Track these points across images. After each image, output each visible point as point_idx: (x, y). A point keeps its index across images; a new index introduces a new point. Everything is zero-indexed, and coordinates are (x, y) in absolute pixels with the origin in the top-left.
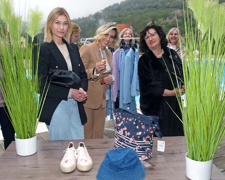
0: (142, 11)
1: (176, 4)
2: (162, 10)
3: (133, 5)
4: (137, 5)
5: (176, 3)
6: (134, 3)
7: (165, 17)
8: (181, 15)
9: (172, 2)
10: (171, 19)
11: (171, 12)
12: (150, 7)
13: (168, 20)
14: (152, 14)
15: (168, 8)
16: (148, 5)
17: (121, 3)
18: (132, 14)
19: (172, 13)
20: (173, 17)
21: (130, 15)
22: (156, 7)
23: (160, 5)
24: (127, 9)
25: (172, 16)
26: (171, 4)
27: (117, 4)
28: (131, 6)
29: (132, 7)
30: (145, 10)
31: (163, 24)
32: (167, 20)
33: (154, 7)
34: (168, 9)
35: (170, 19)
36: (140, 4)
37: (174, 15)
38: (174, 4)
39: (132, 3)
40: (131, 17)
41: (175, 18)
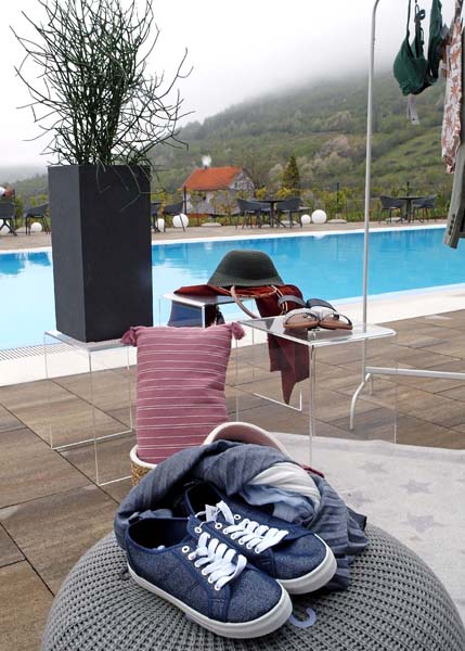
0: (257, 139)
1: (335, 124)
2: (302, 136)
3: (235, 127)
4: (244, 126)
5: (334, 120)
6: (236, 122)
7: (311, 153)
8: (348, 147)
9: (326, 118)
10: (326, 159)
11: (324, 142)
12: (273, 130)
13: (318, 160)
14: (281, 146)
15: (317, 131)
16: (270, 126)
17: (206, 121)
18: (232, 147)
19: (327, 143)
20: (329, 153)
21: (229, 150)
22: (289, 130)
23: (297, 124)
24: (221, 136)
25: (328, 151)
26: (323, 124)
27: (197, 123)
28: (229, 127)
29: (232, 129)
30: (263, 136)
31: (307, 170)
32: (316, 161)
33: (285, 131)
34: (319, 134)
35: (323, 157)
36: (253, 124)
37: (332, 150)
38: (330, 123)
39: (232, 122)
40: (231, 153)
41: (334, 154)
